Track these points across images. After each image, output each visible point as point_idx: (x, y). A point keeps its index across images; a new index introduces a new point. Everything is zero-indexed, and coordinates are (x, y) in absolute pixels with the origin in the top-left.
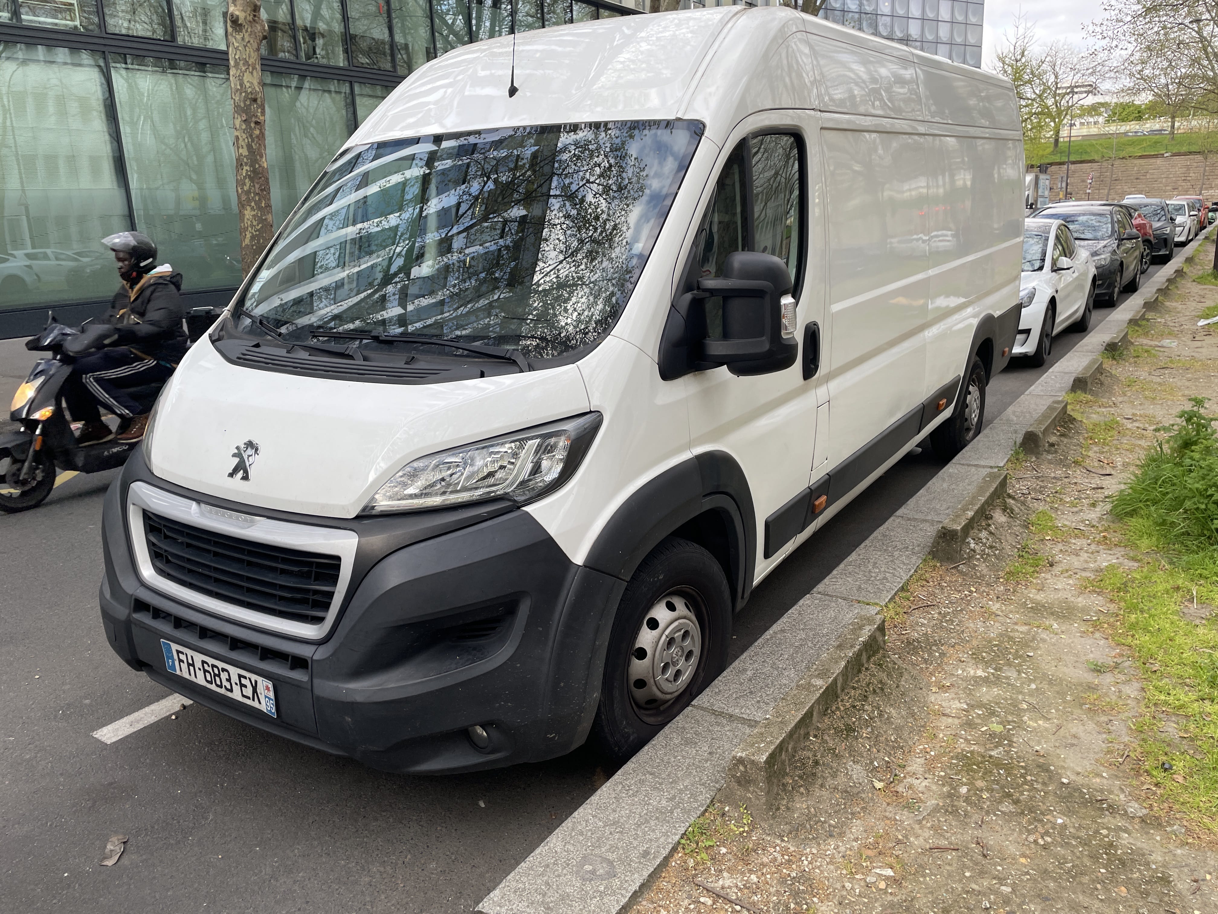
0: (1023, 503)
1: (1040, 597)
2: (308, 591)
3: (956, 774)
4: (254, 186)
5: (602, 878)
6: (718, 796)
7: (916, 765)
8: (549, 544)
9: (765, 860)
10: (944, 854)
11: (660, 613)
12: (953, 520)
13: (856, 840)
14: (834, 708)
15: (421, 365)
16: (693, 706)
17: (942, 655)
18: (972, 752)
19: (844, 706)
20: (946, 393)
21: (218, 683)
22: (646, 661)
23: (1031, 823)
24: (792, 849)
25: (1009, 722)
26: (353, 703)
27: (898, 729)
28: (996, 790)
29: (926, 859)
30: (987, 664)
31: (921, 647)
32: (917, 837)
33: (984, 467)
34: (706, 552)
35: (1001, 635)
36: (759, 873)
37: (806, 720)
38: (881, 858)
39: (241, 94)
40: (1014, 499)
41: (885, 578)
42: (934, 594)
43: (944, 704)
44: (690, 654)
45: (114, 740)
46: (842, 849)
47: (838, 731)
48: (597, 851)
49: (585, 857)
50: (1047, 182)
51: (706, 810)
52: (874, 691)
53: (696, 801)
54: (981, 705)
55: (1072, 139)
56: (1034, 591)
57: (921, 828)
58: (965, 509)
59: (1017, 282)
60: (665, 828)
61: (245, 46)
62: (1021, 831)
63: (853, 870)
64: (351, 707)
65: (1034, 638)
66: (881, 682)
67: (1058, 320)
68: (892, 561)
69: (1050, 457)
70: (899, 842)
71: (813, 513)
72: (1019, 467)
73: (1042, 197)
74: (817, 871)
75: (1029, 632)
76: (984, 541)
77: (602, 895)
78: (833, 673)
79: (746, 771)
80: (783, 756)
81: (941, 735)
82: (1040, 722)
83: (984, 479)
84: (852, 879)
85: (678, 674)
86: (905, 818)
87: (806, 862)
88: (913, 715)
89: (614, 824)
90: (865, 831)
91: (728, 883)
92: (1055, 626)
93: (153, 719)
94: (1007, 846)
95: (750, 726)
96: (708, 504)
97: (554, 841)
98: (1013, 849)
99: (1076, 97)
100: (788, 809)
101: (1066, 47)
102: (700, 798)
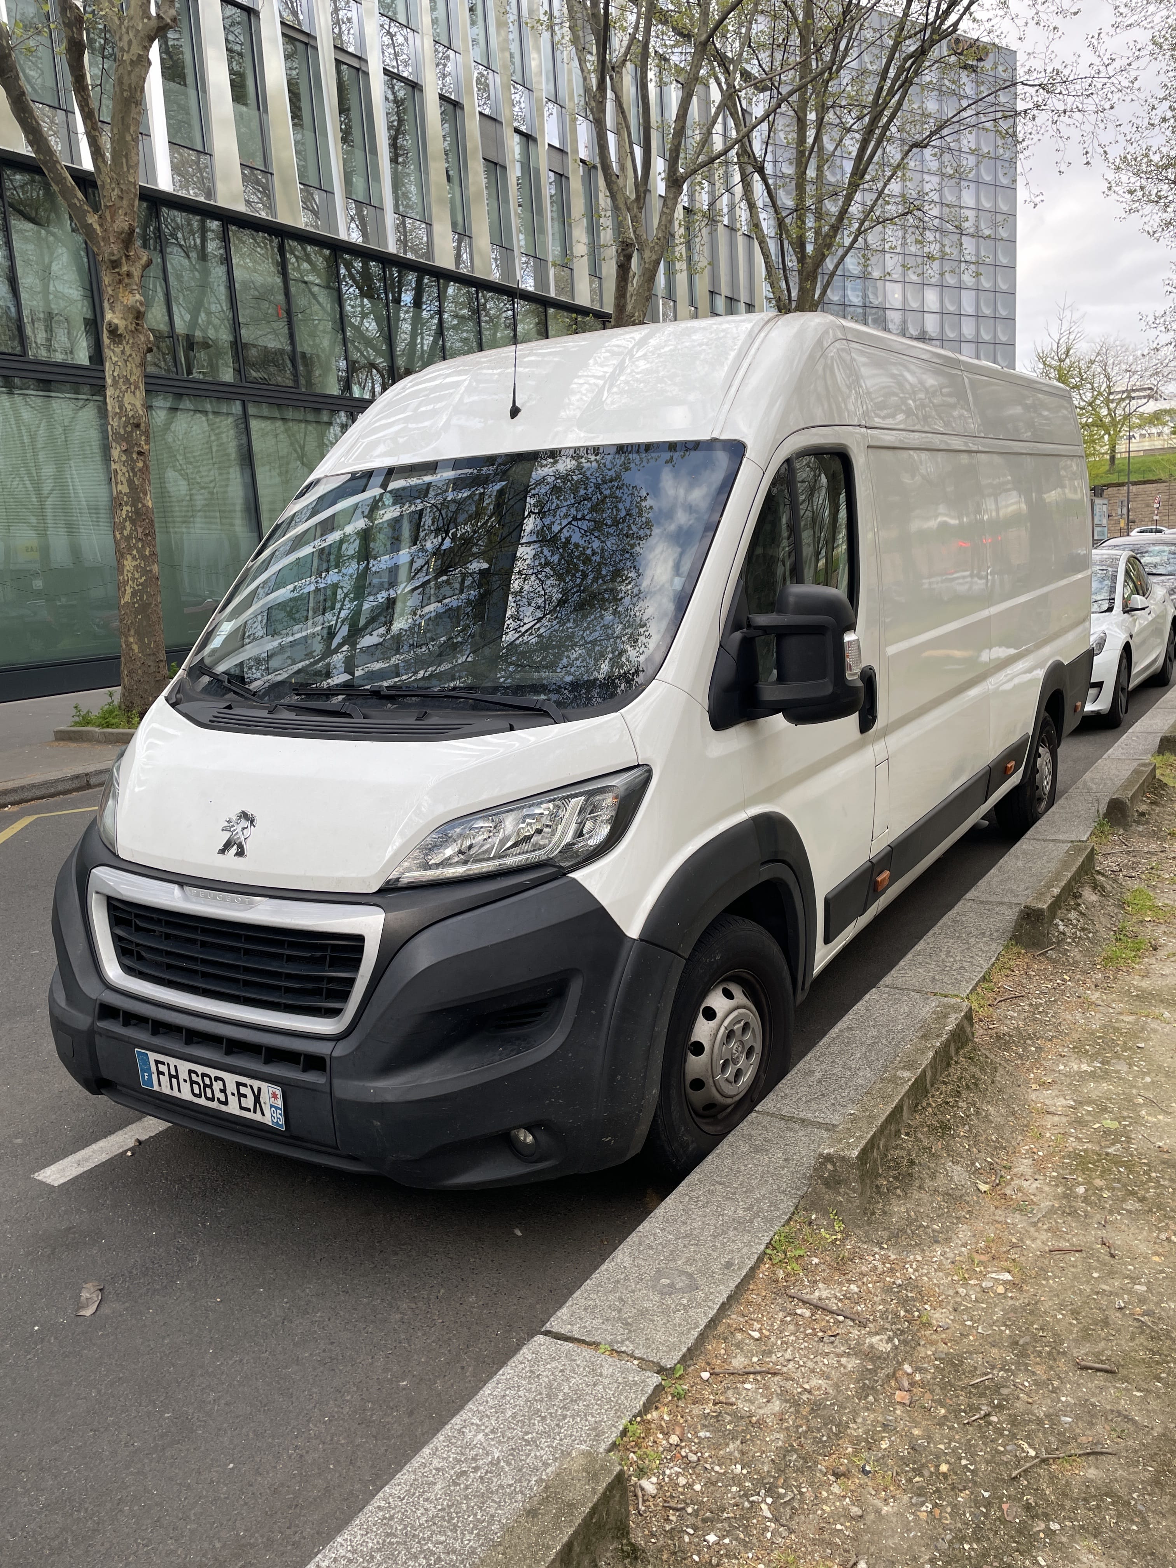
0: (1115, 881)
1: (1145, 984)
2: (320, 979)
3: (1070, 1174)
4: (136, 530)
5: (682, 1291)
6: (802, 1203)
7: (1024, 1166)
8: (600, 915)
9: (864, 1269)
10: (1067, 1256)
11: (717, 1001)
12: (1037, 898)
13: (965, 1245)
14: (924, 1104)
15: (434, 720)
16: (757, 1112)
17: (1039, 1049)
18: (1085, 1151)
19: (936, 1102)
20: (1014, 753)
21: (209, 1095)
22: (704, 1057)
23: (1161, 1221)
24: (893, 1257)
25: (1124, 1119)
26: (383, 1104)
27: (998, 1128)
28: (1118, 1189)
29: (1046, 1262)
30: (1092, 1058)
31: (1014, 1042)
32: (1034, 1240)
33: (1063, 842)
34: (765, 932)
35: (1104, 1026)
36: (860, 1283)
37: (896, 1115)
38: (995, 1262)
39: (120, 418)
40: (1103, 875)
41: (962, 968)
42: (1020, 984)
43: (1047, 1102)
44: (750, 1052)
45: (62, 1181)
46: (950, 1255)
47: (932, 1129)
48: (672, 1265)
49: (659, 1271)
50: (1105, 508)
51: (790, 1219)
52: (968, 1086)
53: (778, 1209)
54: (1090, 1102)
55: (1132, 454)
56: (1137, 977)
57: (1036, 1231)
58: (1049, 886)
59: (1087, 623)
60: (746, 1238)
61: (126, 361)
62: (1150, 1230)
63: (966, 1276)
64: (381, 1108)
65: (1143, 1029)
66: (974, 1077)
67: (1134, 671)
68: (968, 949)
69: (1141, 828)
70: (1013, 1246)
71: (876, 891)
72: (1104, 841)
73: (1100, 525)
74: (925, 1278)
75: (1136, 1022)
76: (1075, 922)
77: (686, 1308)
78: (921, 1065)
79: (835, 1171)
80: (875, 1154)
81: (1048, 1135)
82: (1160, 1117)
83: (1067, 852)
84: (965, 1285)
85: (738, 1074)
86: (1018, 1221)
87: (910, 1270)
88: (1014, 1113)
89: (686, 1236)
90: (974, 1236)
91: (825, 1294)
92: (1167, 1014)
93: (104, 1157)
94: (1137, 1245)
95: (827, 1130)
96: (766, 873)
97: (621, 1256)
98: (1143, 1248)
99: (1133, 402)
100: (885, 1213)
101: (1118, 343)
102: (782, 1206)
